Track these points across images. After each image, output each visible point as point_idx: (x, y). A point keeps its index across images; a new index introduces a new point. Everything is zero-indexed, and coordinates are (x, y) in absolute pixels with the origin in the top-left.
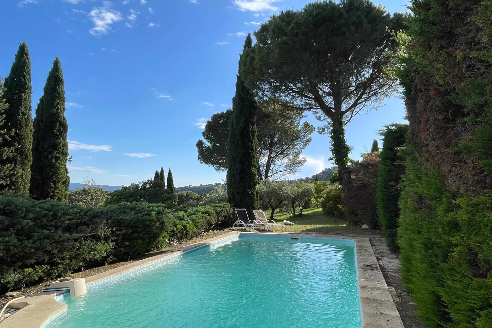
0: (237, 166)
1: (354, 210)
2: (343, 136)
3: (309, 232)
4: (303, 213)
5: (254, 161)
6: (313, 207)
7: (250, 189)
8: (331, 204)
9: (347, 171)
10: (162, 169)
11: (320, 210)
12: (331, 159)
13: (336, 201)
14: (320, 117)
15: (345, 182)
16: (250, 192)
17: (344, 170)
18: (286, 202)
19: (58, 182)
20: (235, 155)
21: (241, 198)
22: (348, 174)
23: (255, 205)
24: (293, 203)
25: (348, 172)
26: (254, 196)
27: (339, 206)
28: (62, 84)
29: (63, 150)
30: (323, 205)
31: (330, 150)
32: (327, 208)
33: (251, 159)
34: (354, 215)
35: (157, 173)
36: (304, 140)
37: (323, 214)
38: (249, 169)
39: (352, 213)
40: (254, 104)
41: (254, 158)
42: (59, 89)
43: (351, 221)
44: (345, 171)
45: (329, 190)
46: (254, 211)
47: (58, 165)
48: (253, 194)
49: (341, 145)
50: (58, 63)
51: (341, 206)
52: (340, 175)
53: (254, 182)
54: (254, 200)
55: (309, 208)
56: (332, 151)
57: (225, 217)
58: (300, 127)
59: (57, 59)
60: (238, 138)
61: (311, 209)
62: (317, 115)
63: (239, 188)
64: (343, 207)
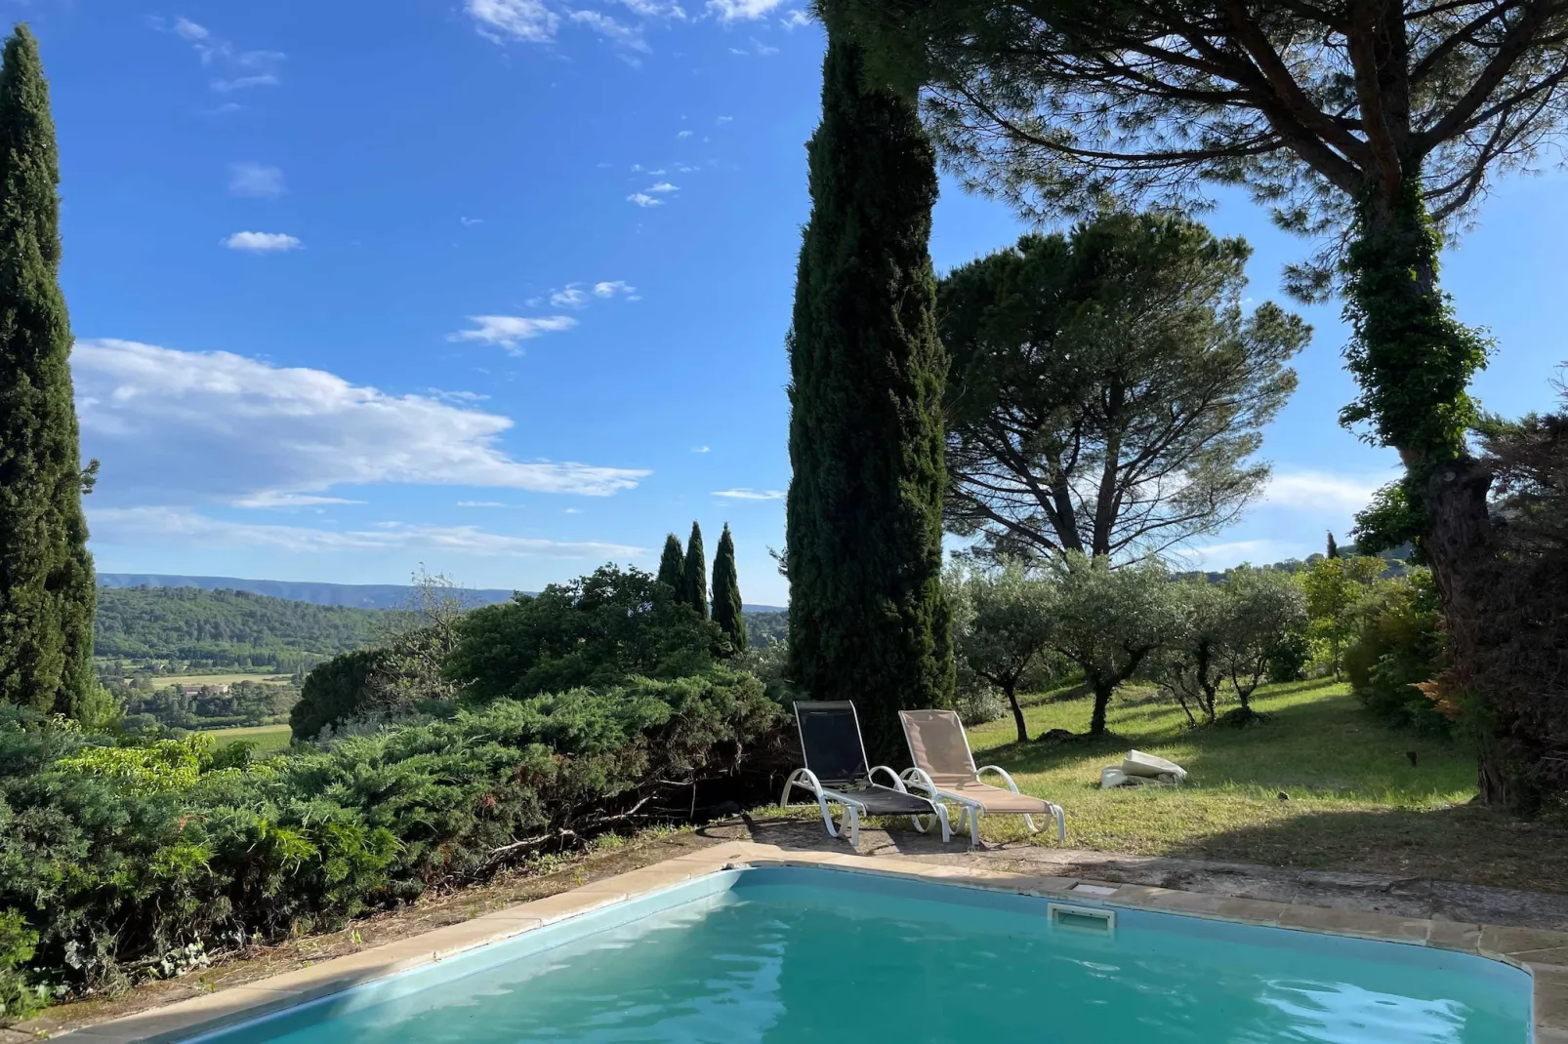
0: (822, 475)
1: (1517, 717)
2: (1429, 273)
3: (1210, 856)
4: (1257, 706)
5: (917, 450)
6: (1321, 676)
7: (896, 593)
8: (1391, 666)
9: (1464, 478)
10: (696, 528)
11: (1342, 689)
12: (1354, 414)
13: (1416, 651)
14: (1300, 216)
15: (1453, 542)
16: (891, 609)
17: (1442, 473)
18: (1173, 655)
19: (15, 578)
20: (811, 423)
21: (846, 643)
22: (1468, 493)
23: (928, 681)
24: (1203, 657)
25: (1466, 486)
26: (919, 632)
27: (1422, 686)
28: (36, 137)
29: (37, 433)
30: (1355, 668)
31: (1348, 362)
32: (1370, 685)
33: (901, 437)
34: (1516, 744)
35: (672, 546)
36: (1262, 384)
37: (1358, 711)
38: (889, 489)
39: (1506, 733)
40: (917, 151)
41: (914, 432)
42: (22, 160)
43: (1501, 780)
44: (1450, 477)
45: (1378, 599)
46: (903, 715)
47: (14, 499)
48: (909, 621)
49: (1415, 328)
50: (21, 51)
51: (1432, 689)
52: (1415, 501)
53: (917, 558)
54: (922, 652)
55: (1301, 677)
56: (1356, 366)
57: (724, 750)
58: (1242, 329)
59: (18, 31)
60: (826, 329)
61: (1305, 684)
62: (1282, 205)
63: (837, 589)
64: (1445, 692)
